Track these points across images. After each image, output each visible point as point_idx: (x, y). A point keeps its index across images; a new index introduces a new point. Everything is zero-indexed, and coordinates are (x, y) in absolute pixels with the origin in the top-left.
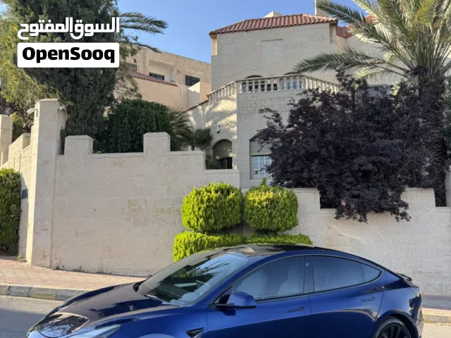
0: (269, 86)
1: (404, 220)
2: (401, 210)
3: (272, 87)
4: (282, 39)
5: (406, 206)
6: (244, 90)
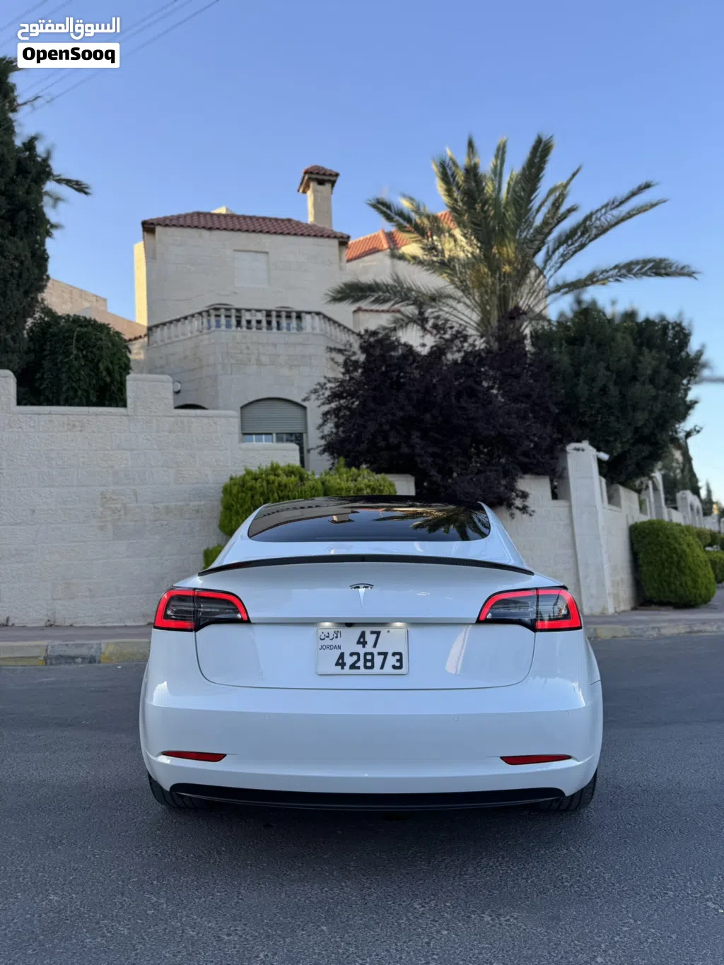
0: (249, 322)
1: (525, 516)
2: (518, 502)
3: (254, 323)
4: (267, 253)
5: (524, 496)
6: (228, 326)
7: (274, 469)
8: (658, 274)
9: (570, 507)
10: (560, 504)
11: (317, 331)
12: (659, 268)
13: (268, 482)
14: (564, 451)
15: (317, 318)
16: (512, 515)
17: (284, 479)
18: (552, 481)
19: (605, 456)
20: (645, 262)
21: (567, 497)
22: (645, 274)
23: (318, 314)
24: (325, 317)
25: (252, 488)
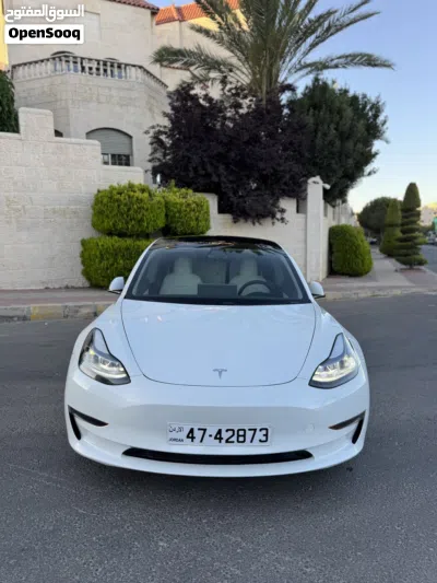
1: (282, 224)
3: (94, 70)
4: (99, 14)
5: (283, 211)
6: (76, 70)
7: (131, 187)
8: (369, 64)
9: (306, 218)
10: (300, 215)
11: (140, 80)
12: (370, 61)
13: (129, 197)
14: (306, 182)
15: (139, 70)
16: (273, 223)
17: (138, 194)
18: (298, 202)
19: (328, 187)
20: (362, 55)
21: (305, 212)
22: (362, 64)
23: (140, 67)
24: (145, 70)
25: (118, 200)
